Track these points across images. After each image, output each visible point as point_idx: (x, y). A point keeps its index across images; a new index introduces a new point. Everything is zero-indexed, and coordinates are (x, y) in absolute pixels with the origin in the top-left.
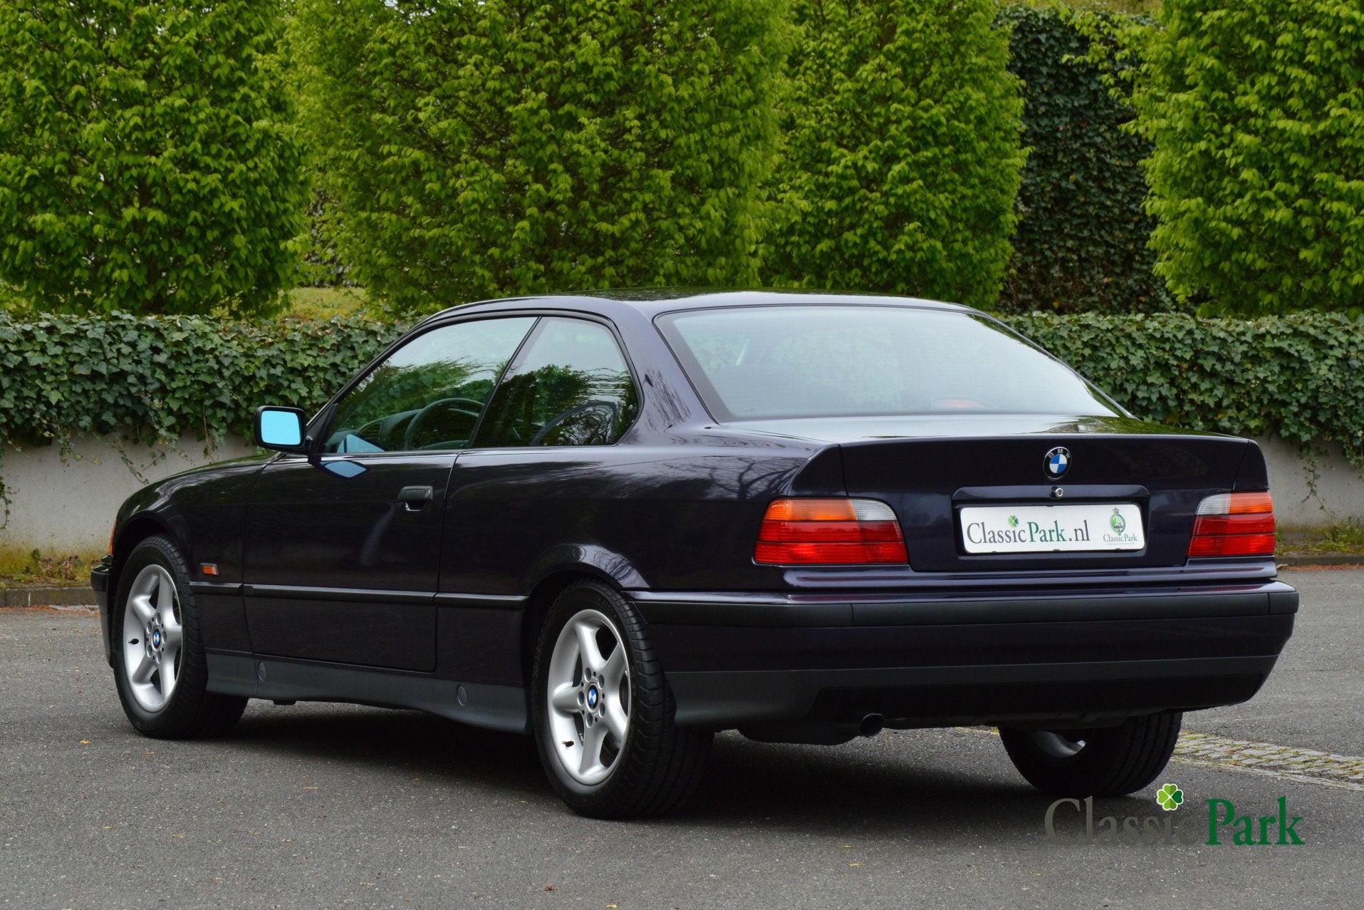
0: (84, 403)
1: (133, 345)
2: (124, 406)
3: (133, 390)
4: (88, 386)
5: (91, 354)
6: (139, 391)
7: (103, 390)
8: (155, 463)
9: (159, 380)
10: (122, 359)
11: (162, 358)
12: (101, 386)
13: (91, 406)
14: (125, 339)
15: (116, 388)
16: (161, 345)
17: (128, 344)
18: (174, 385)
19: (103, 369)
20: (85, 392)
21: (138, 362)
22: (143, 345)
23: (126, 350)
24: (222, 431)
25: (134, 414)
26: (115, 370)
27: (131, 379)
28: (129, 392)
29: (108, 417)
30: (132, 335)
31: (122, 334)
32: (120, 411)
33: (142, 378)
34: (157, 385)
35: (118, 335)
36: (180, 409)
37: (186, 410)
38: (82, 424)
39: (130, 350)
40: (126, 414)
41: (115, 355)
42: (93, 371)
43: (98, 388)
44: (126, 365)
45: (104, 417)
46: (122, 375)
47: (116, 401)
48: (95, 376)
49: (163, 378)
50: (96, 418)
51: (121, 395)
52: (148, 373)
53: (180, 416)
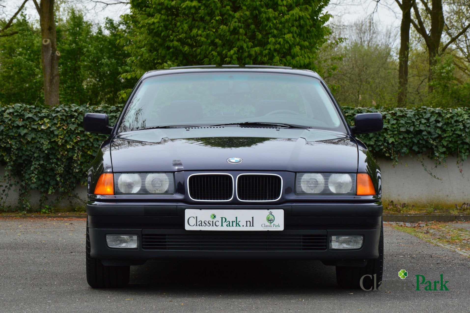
0: (404, 142)
1: (428, 119)
2: (422, 144)
3: (425, 137)
4: (406, 136)
5: (406, 123)
6: (428, 138)
7: (413, 137)
8: (436, 167)
9: (438, 134)
10: (421, 125)
11: (440, 125)
12: (411, 135)
13: (407, 144)
14: (425, 117)
15: (419, 136)
16: (440, 119)
17: (425, 119)
18: (445, 135)
19: (412, 129)
20: (404, 138)
21: (428, 126)
22: (432, 119)
23: (423, 121)
24: (466, 154)
25: (427, 147)
26: (417, 129)
27: (424, 133)
28: (423, 138)
29: (415, 148)
30: (428, 115)
31: (424, 115)
32: (421, 146)
33: (429, 133)
34: (437, 135)
35: (422, 115)
36: (447, 145)
37: (450, 145)
38: (403, 151)
39: (426, 121)
40: (424, 147)
41: (419, 123)
42: (407, 130)
43: (410, 137)
44: (422, 128)
45: (413, 148)
46: (421, 131)
47: (418, 141)
48: (408, 132)
49: (440, 133)
50: (411, 149)
51: (420, 139)
52: (432, 131)
53: (448, 148)
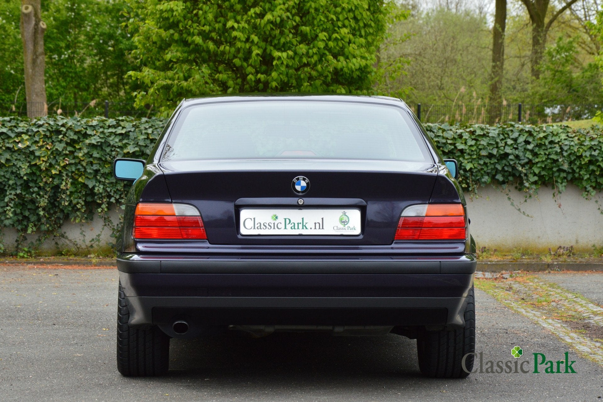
0: (485, 169)
1: (515, 140)
2: (507, 171)
3: (512, 163)
4: (487, 161)
5: (489, 144)
6: (515, 163)
7: (496, 163)
8: (526, 201)
9: (528, 158)
10: (507, 147)
11: (530, 147)
12: (494, 161)
13: (489, 171)
14: (511, 137)
15: (504, 162)
16: (530, 140)
17: (512, 139)
18: (537, 160)
19: (495, 152)
20: (485, 164)
21: (516, 149)
22: (521, 140)
23: (510, 142)
24: (564, 184)
25: (514, 175)
26: (502, 152)
27: (511, 157)
28: (510, 164)
29: (499, 177)
30: (516, 135)
31: (510, 134)
32: (506, 174)
33: (517, 157)
34: (526, 160)
35: (508, 134)
36: (540, 173)
37: (543, 173)
38: (483, 180)
39: (512, 142)
40: (510, 175)
41: (504, 145)
42: (490, 154)
43: (492, 162)
44: (508, 150)
45: (497, 177)
46: (506, 155)
47: (503, 168)
48: (490, 156)
49: (530, 157)
50: (493, 177)
51: (506, 165)
52: (521, 154)
53: (541, 177)
